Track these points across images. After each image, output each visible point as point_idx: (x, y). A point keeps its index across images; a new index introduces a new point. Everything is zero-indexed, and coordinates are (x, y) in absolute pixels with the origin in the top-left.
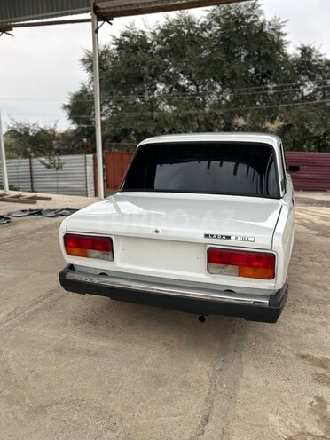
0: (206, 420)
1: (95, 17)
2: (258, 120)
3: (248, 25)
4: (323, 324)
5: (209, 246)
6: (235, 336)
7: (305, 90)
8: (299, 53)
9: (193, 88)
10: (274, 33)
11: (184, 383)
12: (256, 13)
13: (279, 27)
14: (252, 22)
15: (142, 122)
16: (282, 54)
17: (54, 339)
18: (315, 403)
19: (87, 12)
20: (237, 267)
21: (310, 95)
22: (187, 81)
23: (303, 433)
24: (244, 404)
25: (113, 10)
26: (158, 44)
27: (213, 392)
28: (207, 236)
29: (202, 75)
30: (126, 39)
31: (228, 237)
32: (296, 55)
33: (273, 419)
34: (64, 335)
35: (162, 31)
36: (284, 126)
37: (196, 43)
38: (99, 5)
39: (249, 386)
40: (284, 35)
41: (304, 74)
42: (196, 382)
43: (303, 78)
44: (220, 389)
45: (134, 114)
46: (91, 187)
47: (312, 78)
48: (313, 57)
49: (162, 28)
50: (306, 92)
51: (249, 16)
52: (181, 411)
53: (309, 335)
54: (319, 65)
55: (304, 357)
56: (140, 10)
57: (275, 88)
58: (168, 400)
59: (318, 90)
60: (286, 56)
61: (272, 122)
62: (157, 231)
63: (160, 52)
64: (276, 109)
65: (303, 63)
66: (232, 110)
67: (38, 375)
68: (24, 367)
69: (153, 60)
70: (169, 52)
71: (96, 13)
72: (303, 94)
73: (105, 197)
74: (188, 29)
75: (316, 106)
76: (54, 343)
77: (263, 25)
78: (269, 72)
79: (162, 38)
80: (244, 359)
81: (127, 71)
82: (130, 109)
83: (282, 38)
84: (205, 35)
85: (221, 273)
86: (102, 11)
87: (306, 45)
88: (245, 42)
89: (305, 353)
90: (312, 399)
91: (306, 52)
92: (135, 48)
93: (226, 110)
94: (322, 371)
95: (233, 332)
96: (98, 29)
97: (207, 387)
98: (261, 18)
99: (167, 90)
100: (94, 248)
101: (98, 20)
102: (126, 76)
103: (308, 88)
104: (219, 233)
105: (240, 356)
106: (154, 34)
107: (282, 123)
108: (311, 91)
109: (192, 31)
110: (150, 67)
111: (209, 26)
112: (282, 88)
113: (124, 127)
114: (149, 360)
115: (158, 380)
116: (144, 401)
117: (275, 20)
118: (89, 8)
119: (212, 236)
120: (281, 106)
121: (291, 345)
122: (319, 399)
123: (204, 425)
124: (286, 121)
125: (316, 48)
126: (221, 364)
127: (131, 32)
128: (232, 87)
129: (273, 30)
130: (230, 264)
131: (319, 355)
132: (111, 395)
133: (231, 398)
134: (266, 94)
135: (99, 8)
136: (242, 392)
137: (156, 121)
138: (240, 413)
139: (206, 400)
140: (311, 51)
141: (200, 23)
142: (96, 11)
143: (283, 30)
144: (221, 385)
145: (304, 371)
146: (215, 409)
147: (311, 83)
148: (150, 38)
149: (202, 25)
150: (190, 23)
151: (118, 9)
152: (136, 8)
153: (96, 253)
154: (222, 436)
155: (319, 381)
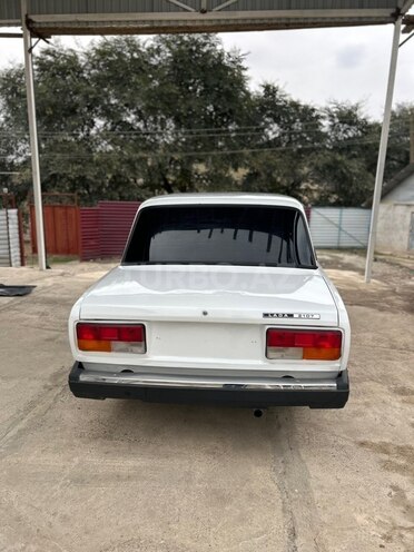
0: (293, 534)
1: (29, 32)
2: (221, 167)
3: (204, 54)
4: (367, 405)
5: (268, 327)
6: (283, 431)
7: (270, 133)
8: (262, 91)
9: (140, 125)
10: (233, 66)
11: (251, 496)
12: (213, 41)
13: (240, 61)
14: (208, 51)
15: (80, 166)
16: (245, 91)
17: (64, 467)
18: (393, 493)
19: (17, 25)
20: (301, 349)
21: (275, 139)
22: (133, 116)
23: (395, 528)
24: (324, 508)
25: (53, 26)
26: (94, 67)
27: (287, 500)
28: (266, 315)
29: (152, 110)
30: (50, 58)
31: (291, 316)
32: (258, 92)
33: (360, 518)
34: (76, 460)
35: (98, 51)
36: (250, 175)
37: (144, 71)
38: (34, 18)
39: (322, 487)
40: (245, 69)
41: (268, 116)
42: (263, 491)
43: (267, 119)
44: (294, 496)
45: (67, 157)
46: (15, 253)
47: (277, 120)
48: (277, 97)
49: (98, 48)
50: (272, 136)
51: (205, 45)
52: (261, 529)
53: (359, 419)
54: (284, 106)
55: (362, 444)
56: (89, 29)
57: (237, 131)
58: (242, 519)
59: (283, 134)
60: (248, 94)
61: (236, 170)
62: (205, 313)
63: (97, 79)
64: (241, 154)
65: (267, 103)
66: (190, 154)
67: (65, 519)
68: (39, 509)
69: (88, 88)
70: (109, 78)
71: (29, 28)
72: (268, 137)
73: (48, 267)
74: (131, 52)
75: (283, 152)
76: (68, 471)
77: (221, 55)
78: (231, 111)
79: (98, 61)
80: (304, 457)
81: (54, 100)
82: (62, 149)
83: (244, 73)
84: (154, 62)
85: (282, 357)
86: (38, 26)
87: (269, 83)
88: (202, 74)
89: (362, 439)
90: (389, 490)
91: (270, 90)
92: (63, 71)
93: (184, 155)
94: (386, 457)
95: (279, 427)
96: (32, 48)
97: (278, 495)
98: (219, 47)
99: (109, 125)
100: (120, 340)
101: (32, 36)
102: (54, 107)
103: (273, 131)
104: (280, 311)
105: (299, 454)
106: (87, 54)
107: (248, 171)
108: (277, 135)
109: (135, 55)
110: (86, 97)
111: (158, 51)
112: (245, 131)
113: (54, 172)
114: (198, 475)
115: (221, 498)
116: (215, 526)
117: (234, 52)
118: (19, 21)
119: (272, 315)
120: (246, 151)
121: (345, 432)
122: (395, 488)
123: (293, 540)
124: (253, 168)
125: (281, 87)
126: (281, 465)
127: (57, 50)
128: (189, 127)
129: (233, 62)
130: (294, 346)
131: (376, 440)
132: (170, 526)
133: (310, 504)
134: (229, 137)
135: (33, 22)
136: (317, 494)
137: (98, 165)
138: (325, 518)
139: (284, 510)
140: (275, 90)
141: (146, 46)
142: (29, 24)
143: (244, 64)
144: (293, 491)
145: (370, 460)
146: (298, 520)
147: (276, 125)
148: (82, 60)
149: (148, 50)
150: (135, 46)
151: (60, 26)
152: (85, 26)
153: (122, 345)
154: (317, 549)
155: (387, 469)
